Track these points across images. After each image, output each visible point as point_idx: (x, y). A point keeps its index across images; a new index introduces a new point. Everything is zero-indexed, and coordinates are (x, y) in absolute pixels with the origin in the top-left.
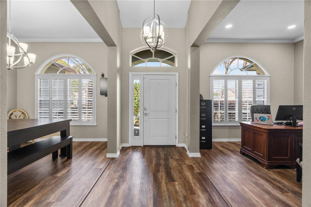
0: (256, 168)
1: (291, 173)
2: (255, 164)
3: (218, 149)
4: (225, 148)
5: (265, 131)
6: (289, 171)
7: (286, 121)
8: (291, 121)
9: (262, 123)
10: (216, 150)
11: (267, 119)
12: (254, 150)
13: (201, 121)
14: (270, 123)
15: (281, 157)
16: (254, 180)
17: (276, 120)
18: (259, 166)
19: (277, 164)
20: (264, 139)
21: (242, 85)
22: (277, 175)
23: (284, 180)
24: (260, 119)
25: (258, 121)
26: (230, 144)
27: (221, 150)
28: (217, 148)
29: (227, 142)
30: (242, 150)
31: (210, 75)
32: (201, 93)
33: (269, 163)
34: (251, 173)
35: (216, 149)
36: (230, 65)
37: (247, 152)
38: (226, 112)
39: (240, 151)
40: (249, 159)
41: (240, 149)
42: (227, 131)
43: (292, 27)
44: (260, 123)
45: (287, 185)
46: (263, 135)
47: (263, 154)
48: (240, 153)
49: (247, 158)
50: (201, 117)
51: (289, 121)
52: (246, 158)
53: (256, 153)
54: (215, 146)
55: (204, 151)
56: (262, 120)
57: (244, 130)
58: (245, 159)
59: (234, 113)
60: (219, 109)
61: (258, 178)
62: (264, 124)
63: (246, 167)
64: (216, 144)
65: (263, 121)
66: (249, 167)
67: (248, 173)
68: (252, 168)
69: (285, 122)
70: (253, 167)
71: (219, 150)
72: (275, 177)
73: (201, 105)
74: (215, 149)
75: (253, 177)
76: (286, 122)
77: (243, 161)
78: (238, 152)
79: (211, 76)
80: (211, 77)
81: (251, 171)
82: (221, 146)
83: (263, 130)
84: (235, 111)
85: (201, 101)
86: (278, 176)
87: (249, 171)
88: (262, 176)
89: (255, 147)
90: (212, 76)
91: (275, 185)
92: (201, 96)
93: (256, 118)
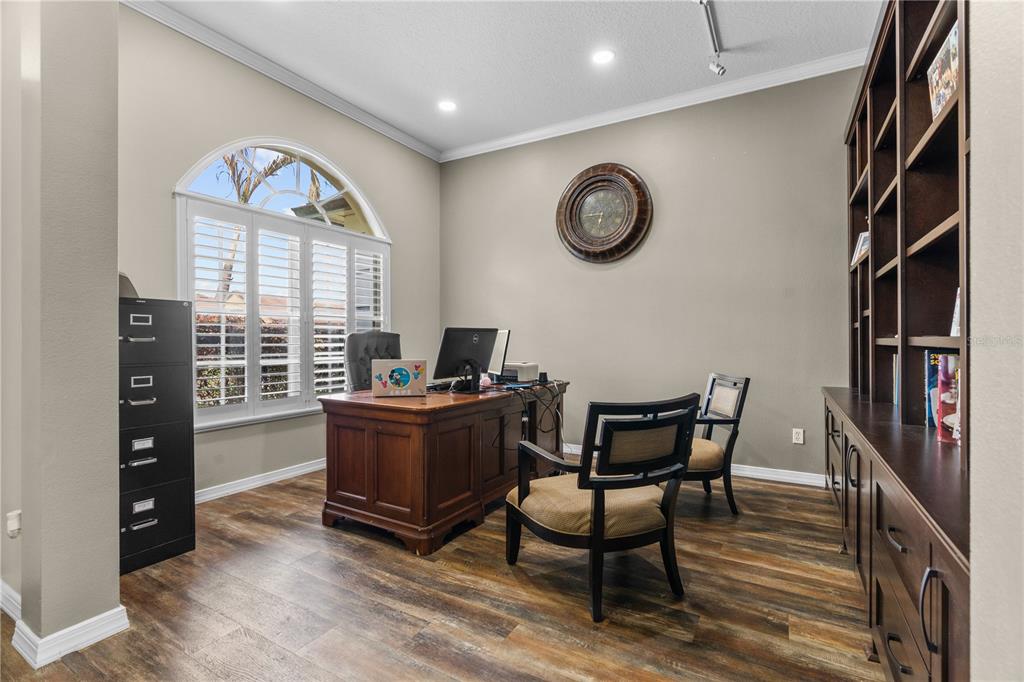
0: (396, 566)
1: (484, 540)
2: (385, 550)
3: (223, 538)
4: (256, 519)
5: (419, 420)
6: (476, 537)
7: (458, 379)
8: (470, 377)
9: (397, 393)
10: (217, 548)
11: (412, 376)
12: (378, 500)
13: (125, 412)
14: (420, 390)
15: (456, 496)
16: (410, 632)
17: (435, 378)
18: (402, 555)
19: (449, 526)
20: (412, 449)
21: (314, 259)
22: (458, 565)
23: (486, 578)
24: (391, 377)
25: (385, 384)
26: (274, 496)
27: (244, 537)
28: (221, 535)
29: (260, 489)
30: (332, 507)
31: (178, 189)
32: (123, 268)
33: (431, 531)
34: (389, 602)
35: (216, 540)
36: (255, 186)
37: (352, 513)
38: (253, 363)
39: (320, 516)
40: (362, 540)
41: (322, 508)
42: (256, 442)
43: (447, 106)
44: (392, 394)
45: (499, 595)
46: (409, 437)
47: (412, 506)
48: (325, 523)
49: (355, 538)
50: (125, 392)
51: (463, 378)
52: (348, 537)
53: (388, 509)
54: (207, 527)
55: (147, 577)
56: (397, 383)
57: (339, 427)
58: (348, 546)
59: (284, 368)
60: (223, 350)
61: (416, 612)
62: (403, 393)
63: (363, 580)
64: (212, 516)
65: (401, 384)
66: (375, 577)
67: (379, 610)
68: (384, 573)
69: (454, 380)
70: (386, 569)
71: (231, 541)
72: (459, 576)
73: (124, 328)
74: (212, 543)
75: (404, 620)
76: (458, 382)
77: (343, 558)
78: (310, 520)
79: (180, 194)
80: (184, 199)
81: (385, 590)
82: (238, 518)
83: (411, 418)
84: (286, 357)
85: (129, 304)
86: (463, 572)
87: (379, 599)
88: (424, 595)
89: (380, 486)
90: (188, 197)
91: (473, 614)
92: (124, 281)
93: (380, 377)
